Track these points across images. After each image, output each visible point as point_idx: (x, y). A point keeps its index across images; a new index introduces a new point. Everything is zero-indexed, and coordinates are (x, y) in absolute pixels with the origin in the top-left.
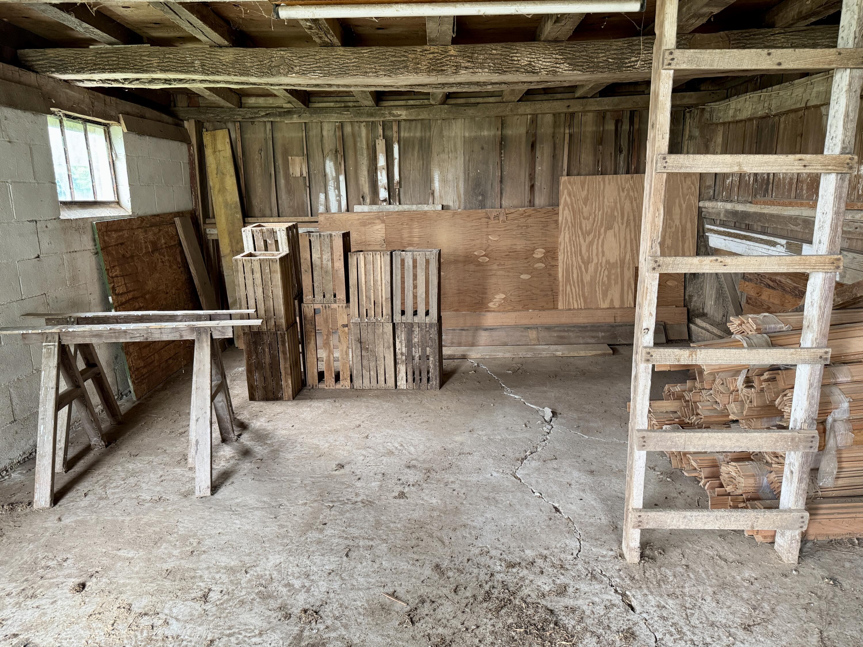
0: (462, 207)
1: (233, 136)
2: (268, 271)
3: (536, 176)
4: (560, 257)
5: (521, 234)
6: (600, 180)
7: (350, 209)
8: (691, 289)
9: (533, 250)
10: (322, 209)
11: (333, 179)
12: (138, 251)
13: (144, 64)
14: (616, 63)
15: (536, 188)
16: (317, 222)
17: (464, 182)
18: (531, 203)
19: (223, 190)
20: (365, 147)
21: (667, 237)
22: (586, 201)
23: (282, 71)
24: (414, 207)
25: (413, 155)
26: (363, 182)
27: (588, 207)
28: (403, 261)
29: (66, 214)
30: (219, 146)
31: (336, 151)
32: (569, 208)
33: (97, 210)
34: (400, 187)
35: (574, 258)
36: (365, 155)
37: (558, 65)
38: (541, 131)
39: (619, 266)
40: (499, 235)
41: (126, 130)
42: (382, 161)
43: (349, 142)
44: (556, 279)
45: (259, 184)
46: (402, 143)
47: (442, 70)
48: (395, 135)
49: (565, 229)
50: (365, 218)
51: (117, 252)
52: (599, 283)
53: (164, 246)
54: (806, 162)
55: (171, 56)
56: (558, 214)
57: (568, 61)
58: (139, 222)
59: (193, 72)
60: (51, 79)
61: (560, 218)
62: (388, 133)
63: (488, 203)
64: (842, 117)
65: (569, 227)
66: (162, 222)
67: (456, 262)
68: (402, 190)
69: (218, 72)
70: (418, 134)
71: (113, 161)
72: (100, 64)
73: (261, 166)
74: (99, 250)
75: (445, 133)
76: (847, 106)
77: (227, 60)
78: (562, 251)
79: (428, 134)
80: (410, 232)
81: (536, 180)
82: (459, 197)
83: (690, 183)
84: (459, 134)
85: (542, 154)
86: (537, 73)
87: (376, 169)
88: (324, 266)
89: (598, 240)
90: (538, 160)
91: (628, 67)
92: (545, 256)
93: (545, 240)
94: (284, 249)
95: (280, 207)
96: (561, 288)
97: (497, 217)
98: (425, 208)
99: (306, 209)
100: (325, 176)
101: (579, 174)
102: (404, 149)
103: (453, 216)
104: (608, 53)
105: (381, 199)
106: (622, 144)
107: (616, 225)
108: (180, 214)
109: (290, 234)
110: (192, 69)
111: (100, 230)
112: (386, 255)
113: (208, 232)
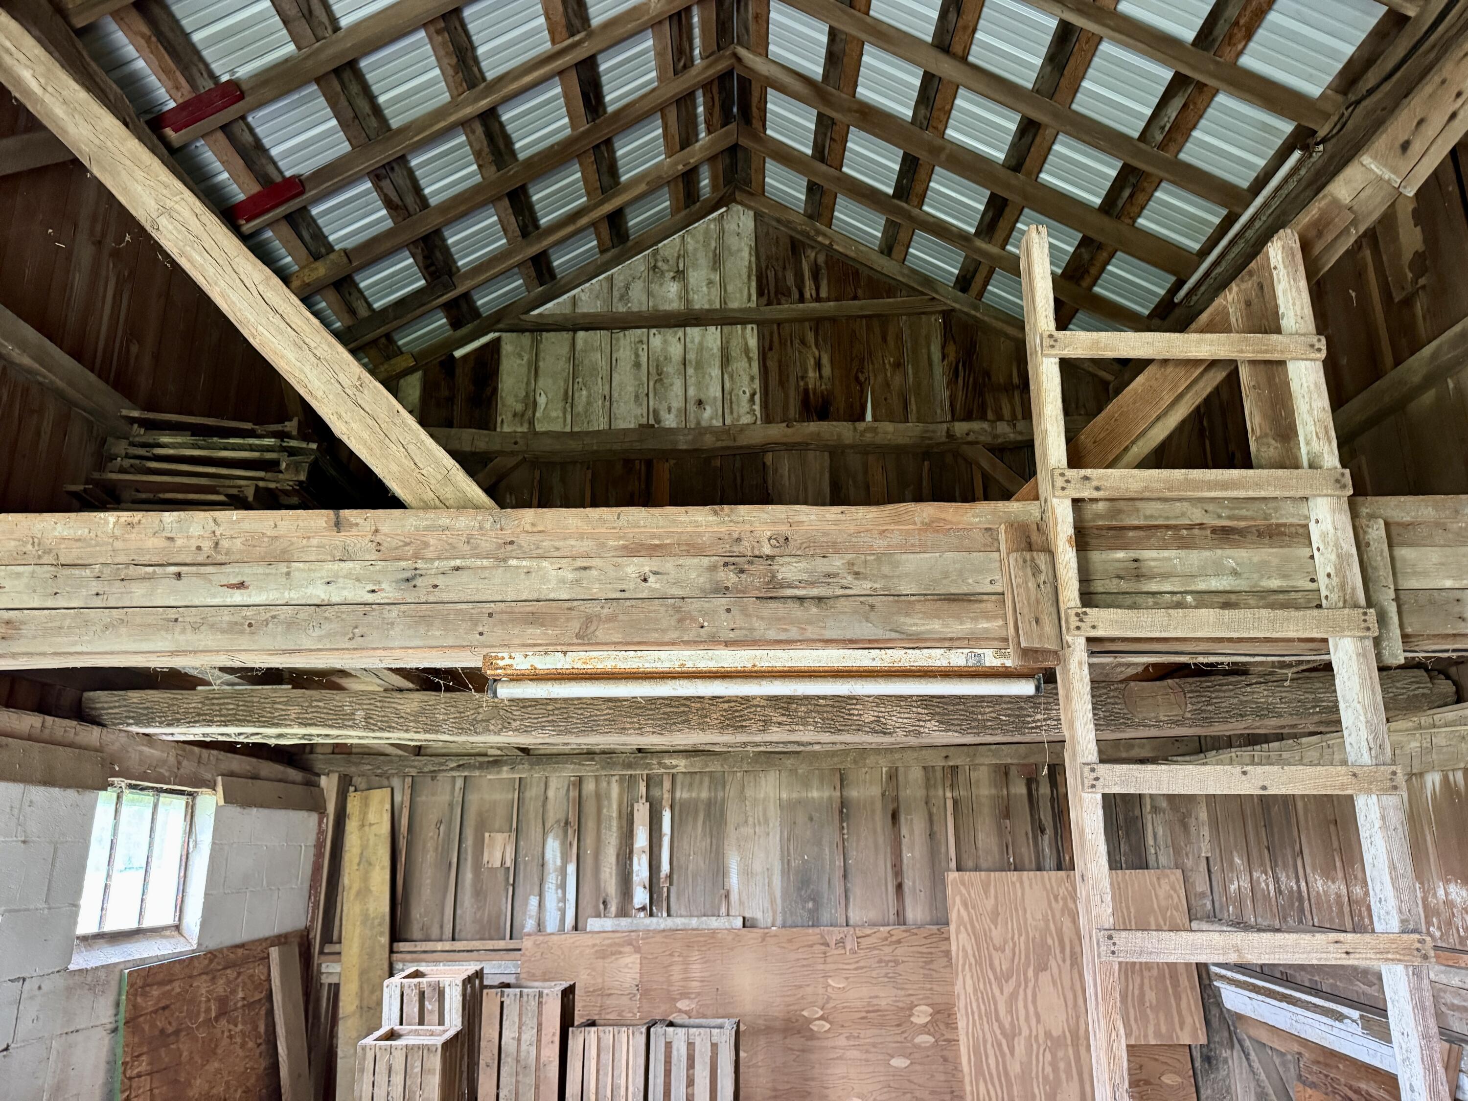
0: (779, 920)
1: (398, 798)
2: (418, 1070)
3: (905, 867)
4: (961, 1024)
5: (886, 976)
6: (1014, 879)
7: (580, 925)
8: (1209, 1091)
9: (911, 1009)
10: (530, 925)
11: (555, 871)
12: (191, 1020)
13: (276, 714)
14: (1013, 722)
15: (907, 888)
16: (520, 950)
17: (782, 877)
18: (901, 919)
19: (364, 892)
20: (615, 814)
21: (1146, 988)
22: (995, 915)
23: (492, 727)
24: (694, 922)
25: (695, 827)
26: (607, 875)
27: (999, 927)
28: (668, 1045)
29: (82, 960)
30: (372, 817)
31: (567, 823)
32: (966, 929)
33: (138, 945)
34: (671, 884)
35: (986, 1026)
36: (614, 829)
37: (922, 723)
38: (906, 793)
39: (1069, 1041)
40: (847, 978)
41: (222, 802)
42: (641, 839)
43: (590, 807)
44: (957, 1068)
45: (428, 881)
46: (677, 809)
47: (742, 726)
48: (667, 796)
49: (963, 971)
50: (607, 942)
51: (153, 1025)
52: (1037, 1078)
53: (240, 1004)
54: (1347, 946)
55: (320, 704)
56: (948, 939)
57: (937, 718)
58: (206, 962)
59: (351, 726)
60: (123, 734)
61: (954, 948)
62: (656, 792)
63: (825, 917)
64: (1387, 871)
65: (970, 965)
66: (248, 957)
67: (768, 1030)
68: (673, 890)
69: (390, 727)
70: (704, 795)
71: (188, 854)
72: (206, 714)
73: (437, 849)
74: (121, 1024)
75: (749, 793)
76: (1389, 852)
77: (408, 711)
78: (963, 1011)
79: (720, 795)
80: (686, 971)
81: (905, 876)
82: (773, 902)
83: (1168, 888)
84: (772, 795)
85: (912, 832)
86: (890, 733)
87: (631, 852)
88: (523, 1054)
89: (1025, 990)
90: (905, 842)
91: (1033, 728)
92: (933, 1022)
93: (931, 989)
94: (454, 1022)
95: (458, 921)
96: (968, 1088)
97: (841, 943)
98: (714, 923)
99: (502, 924)
100: (543, 865)
101: (977, 869)
102: (681, 820)
103: (763, 940)
104: (998, 707)
105: (637, 906)
106: (1042, 817)
107: (1053, 963)
108: (281, 940)
109: (469, 990)
110: (350, 723)
111: (131, 985)
112: (637, 1034)
113: (323, 970)
